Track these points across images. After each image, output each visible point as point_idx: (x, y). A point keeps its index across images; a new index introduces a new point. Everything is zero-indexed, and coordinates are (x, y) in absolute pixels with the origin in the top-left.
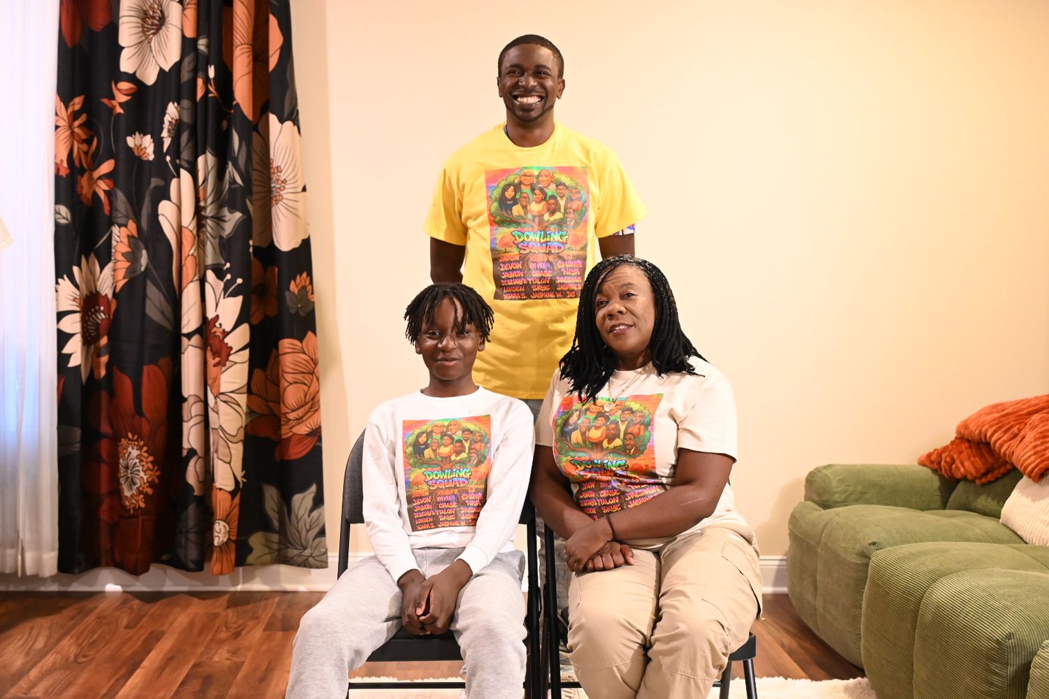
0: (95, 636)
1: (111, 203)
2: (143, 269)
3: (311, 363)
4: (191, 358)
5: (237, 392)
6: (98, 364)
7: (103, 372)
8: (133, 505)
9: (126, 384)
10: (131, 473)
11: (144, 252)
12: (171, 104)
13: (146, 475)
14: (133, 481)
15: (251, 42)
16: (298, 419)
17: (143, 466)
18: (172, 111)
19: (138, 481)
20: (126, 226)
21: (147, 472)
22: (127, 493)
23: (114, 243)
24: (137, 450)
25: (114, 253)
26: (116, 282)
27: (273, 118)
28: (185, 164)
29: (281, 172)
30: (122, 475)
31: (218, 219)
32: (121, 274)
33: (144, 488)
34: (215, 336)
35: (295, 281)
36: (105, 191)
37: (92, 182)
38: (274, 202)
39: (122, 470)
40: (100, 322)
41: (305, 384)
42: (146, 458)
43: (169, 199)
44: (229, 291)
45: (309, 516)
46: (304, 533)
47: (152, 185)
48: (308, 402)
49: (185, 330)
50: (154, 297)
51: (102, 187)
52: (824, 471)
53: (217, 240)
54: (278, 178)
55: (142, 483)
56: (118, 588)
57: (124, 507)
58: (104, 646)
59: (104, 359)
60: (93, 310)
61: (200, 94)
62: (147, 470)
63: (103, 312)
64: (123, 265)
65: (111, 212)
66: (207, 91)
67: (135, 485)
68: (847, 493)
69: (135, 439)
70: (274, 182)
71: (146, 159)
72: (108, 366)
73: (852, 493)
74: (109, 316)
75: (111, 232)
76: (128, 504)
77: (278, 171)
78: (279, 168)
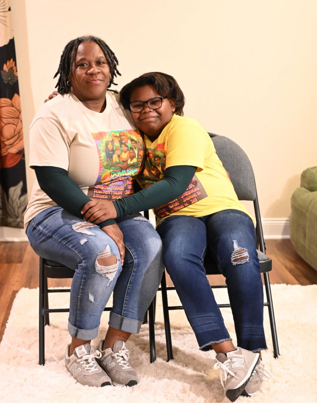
3: (17, 112)
16: (11, 144)
35: (6, 64)
41: (14, 124)
45: (19, 199)
46: (16, 209)
48: (16, 135)
52: (312, 171)
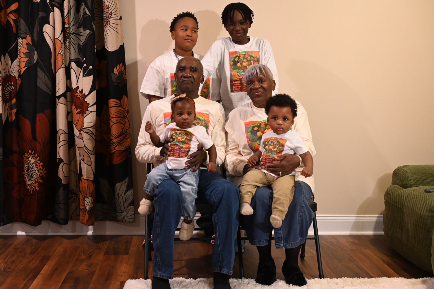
0: (14, 258)
1: (17, 26)
2: (35, 62)
3: (125, 112)
4: (61, 109)
5: (92, 127)
6: (11, 113)
7: (14, 118)
8: (33, 189)
9: (27, 124)
10: (31, 172)
11: (36, 52)
13: (39, 173)
14: (32, 176)
16: (118, 142)
17: (37, 168)
19: (35, 176)
20: (25, 38)
21: (40, 171)
22: (29, 183)
23: (19, 48)
24: (34, 159)
25: (19, 53)
26: (21, 69)
28: (57, 4)
29: (109, 8)
30: (26, 173)
31: (78, 34)
32: (23, 64)
33: (38, 179)
34: (77, 98)
35: (117, 68)
36: (13, 20)
37: (6, 14)
38: (105, 25)
39: (26, 171)
40: (11, 91)
41: (122, 124)
42: (39, 164)
43: (49, 24)
44: (86, 74)
45: (125, 195)
46: (122, 204)
47: (39, 16)
48: (124, 133)
49: (57, 95)
50: (42, 76)
51: (12, 17)
53: (77, 46)
54: (107, 11)
55: (37, 177)
56: (24, 234)
57: (28, 190)
58: (19, 263)
59: (14, 111)
60: (8, 84)
62: (39, 170)
63: (13, 85)
64: (24, 59)
65: (17, 31)
67: (33, 178)
68: (417, 180)
69: (32, 153)
70: (105, 14)
71: (36, 2)
72: (17, 114)
73: (420, 180)
74: (17, 88)
75: (18, 41)
76: (29, 188)
77: (107, 8)
78: (108, 6)
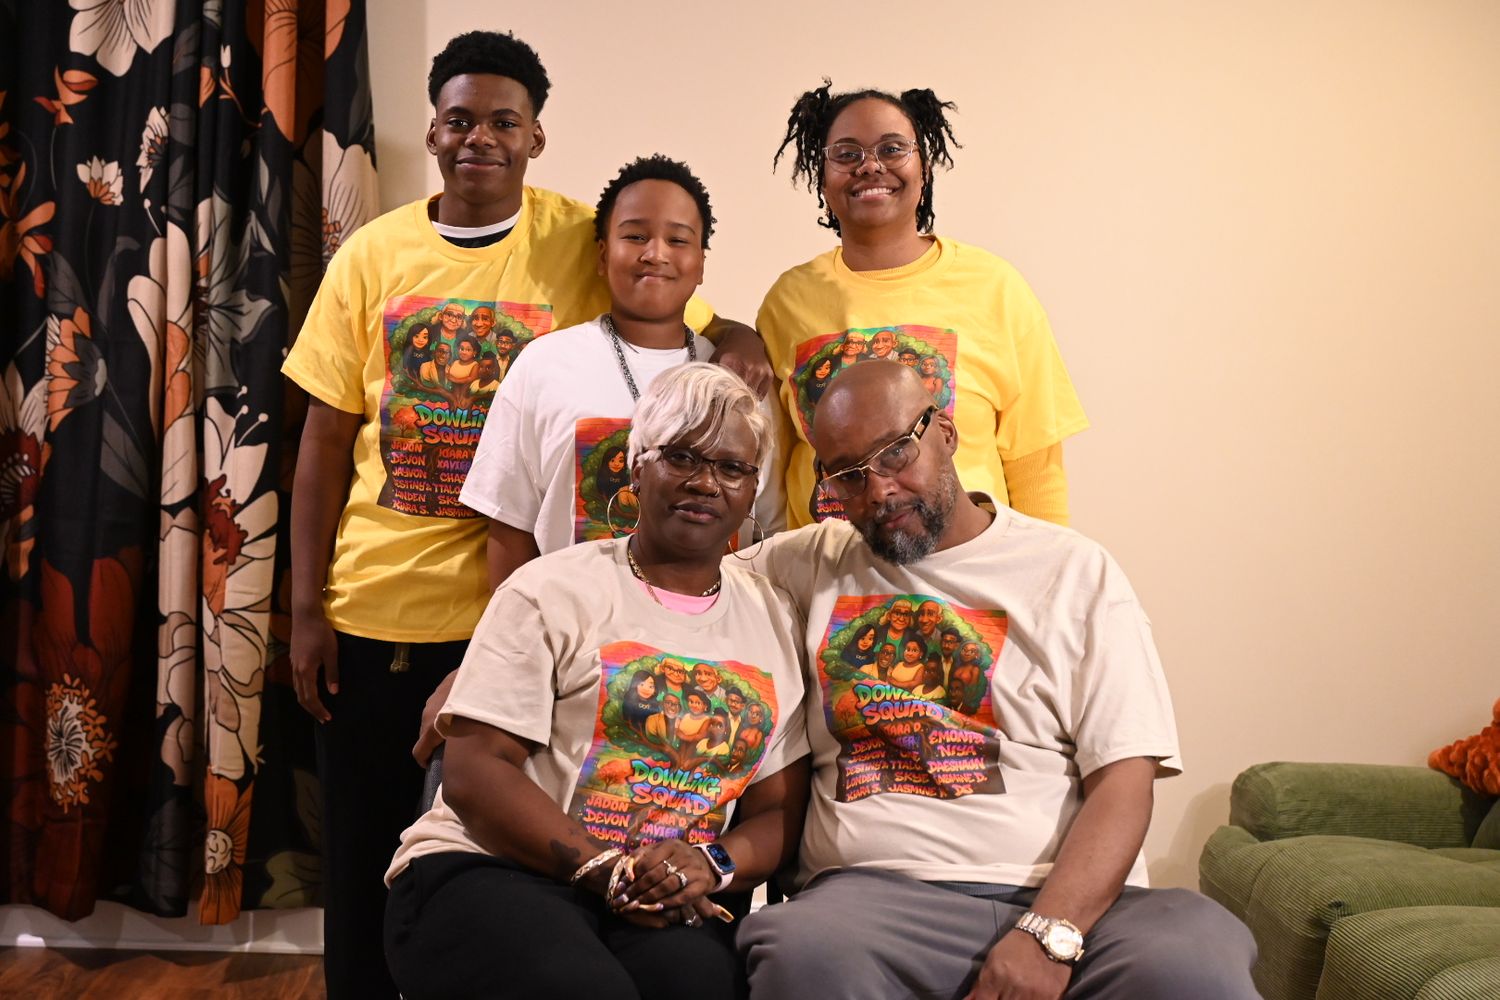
1: (47, 277)
2: (98, 392)
4: (174, 548)
5: (251, 609)
6: (17, 553)
7: (24, 568)
8: (69, 800)
9: (63, 589)
10: (66, 744)
11: (101, 363)
12: (154, 110)
13: (91, 747)
14: (69, 758)
15: (296, 7)
17: (88, 732)
18: (156, 119)
19: (78, 758)
20: (71, 317)
21: (96, 743)
22: (59, 778)
23: (50, 346)
24: (78, 704)
25: (49, 363)
26: (52, 413)
27: (329, 140)
28: (176, 215)
29: (340, 231)
30: (51, 746)
31: (232, 310)
32: (60, 399)
33: (88, 770)
34: (218, 511)
36: (36, 256)
37: (15, 240)
39: (51, 738)
40: (20, 480)
42: (94, 719)
43: (147, 274)
44: (245, 435)
47: (119, 248)
49: (167, 500)
50: (115, 438)
51: (33, 247)
52: (1263, 774)
53: (228, 346)
54: (334, 241)
55: (86, 763)
56: (38, 942)
57: (52, 802)
59: (27, 545)
60: (10, 460)
61: (205, 94)
62: (94, 740)
63: (27, 464)
64: (64, 384)
65: (46, 291)
66: (218, 90)
67: (73, 765)
68: (1302, 814)
69: (75, 685)
70: (329, 248)
71: (109, 203)
72: (33, 557)
73: (1310, 814)
74: (38, 471)
75: (46, 327)
76: (59, 797)
77: (335, 228)
78: (337, 224)
